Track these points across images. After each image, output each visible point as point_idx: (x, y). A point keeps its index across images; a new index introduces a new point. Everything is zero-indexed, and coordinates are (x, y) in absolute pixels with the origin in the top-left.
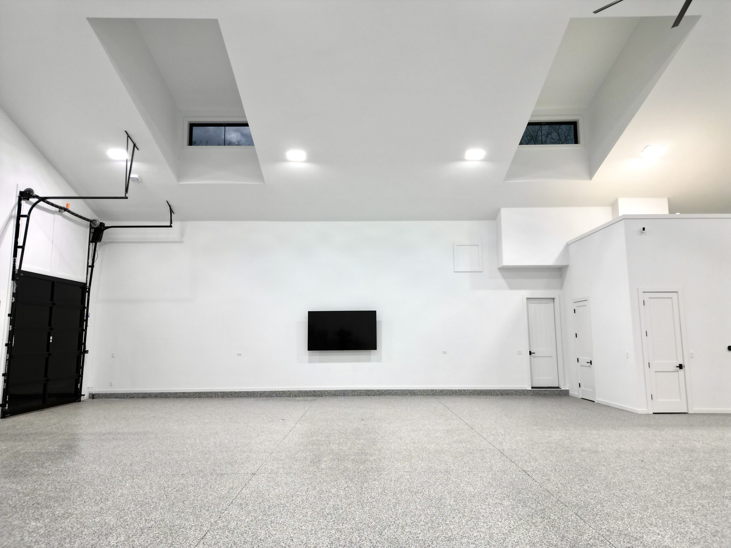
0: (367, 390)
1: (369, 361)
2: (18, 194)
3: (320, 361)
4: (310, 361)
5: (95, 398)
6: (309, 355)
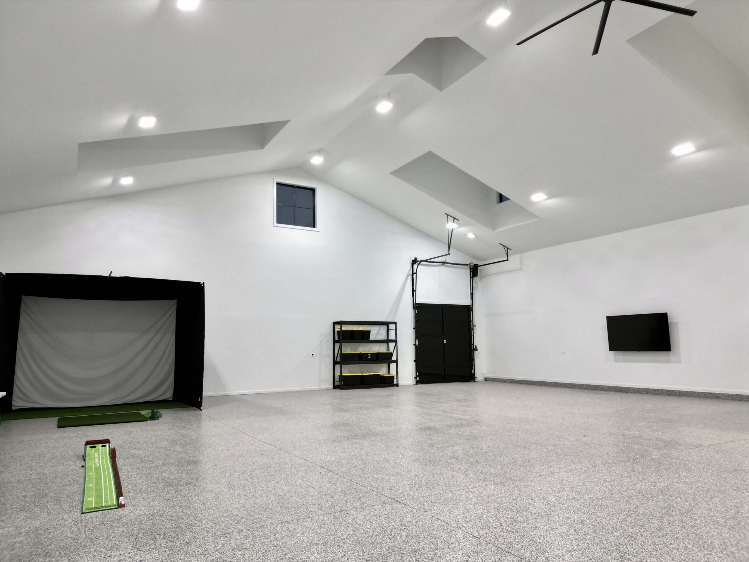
0: (668, 390)
1: (669, 362)
2: (411, 262)
3: (625, 361)
4: (616, 361)
5: (487, 381)
6: (614, 355)
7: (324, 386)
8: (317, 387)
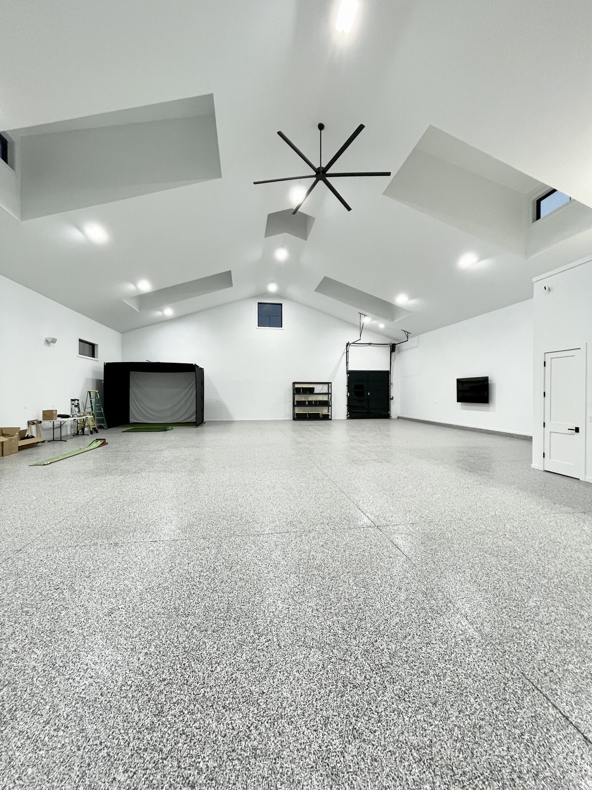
5: (399, 419)
6: (460, 405)
7: (288, 418)
8: (283, 419)
